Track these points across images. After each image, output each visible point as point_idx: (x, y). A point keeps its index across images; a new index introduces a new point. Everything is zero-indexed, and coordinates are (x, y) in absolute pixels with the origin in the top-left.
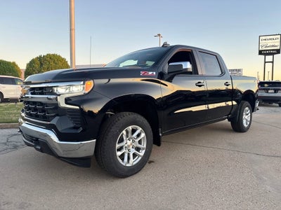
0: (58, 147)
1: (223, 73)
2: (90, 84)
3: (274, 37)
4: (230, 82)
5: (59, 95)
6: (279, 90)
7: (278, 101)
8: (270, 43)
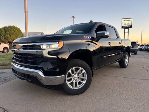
0: (44, 79)
1: (118, 37)
2: (62, 43)
3: (129, 19)
4: (121, 42)
5: (44, 50)
6: (135, 46)
7: (134, 51)
8: (127, 22)
